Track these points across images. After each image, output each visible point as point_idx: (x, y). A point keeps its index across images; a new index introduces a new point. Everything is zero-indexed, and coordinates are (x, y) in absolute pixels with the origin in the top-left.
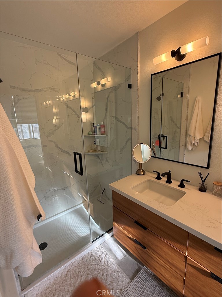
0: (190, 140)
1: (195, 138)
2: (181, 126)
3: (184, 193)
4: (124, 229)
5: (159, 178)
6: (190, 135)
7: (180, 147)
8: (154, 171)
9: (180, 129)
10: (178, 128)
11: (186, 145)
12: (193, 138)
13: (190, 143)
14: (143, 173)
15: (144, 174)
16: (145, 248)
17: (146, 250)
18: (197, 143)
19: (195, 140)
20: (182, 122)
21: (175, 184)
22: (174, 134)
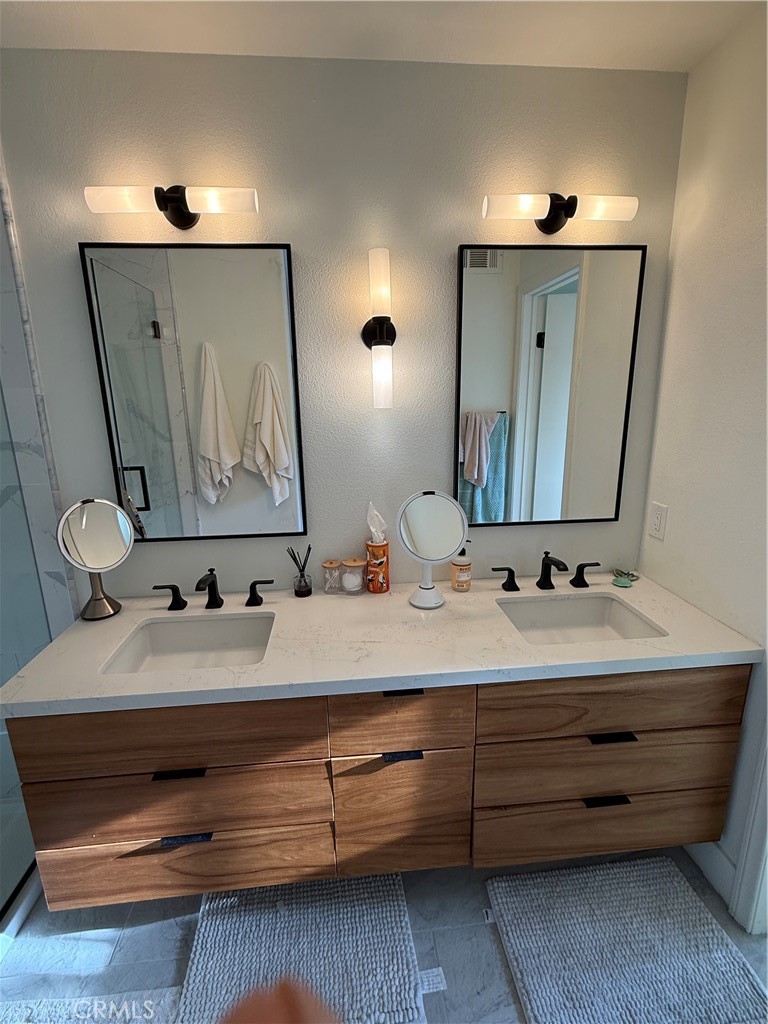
0: (208, 471)
1: (223, 466)
2: (170, 430)
3: (270, 618)
4: (105, 837)
5: (178, 604)
6: (203, 458)
7: (181, 500)
8: (155, 588)
9: (171, 441)
10: (162, 437)
11: (196, 491)
12: (215, 467)
13: (209, 481)
14: (113, 609)
15: (117, 609)
16: (207, 836)
17: (215, 841)
18: (229, 478)
19: (221, 471)
20: (171, 417)
21: (234, 604)
22: (153, 458)
